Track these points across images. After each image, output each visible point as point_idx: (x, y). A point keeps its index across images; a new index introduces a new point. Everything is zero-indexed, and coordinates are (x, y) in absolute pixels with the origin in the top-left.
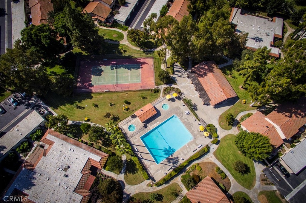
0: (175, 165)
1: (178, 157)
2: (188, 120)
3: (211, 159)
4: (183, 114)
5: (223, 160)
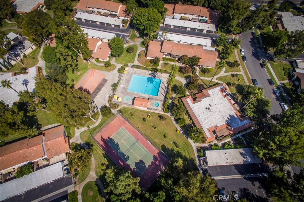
0: (154, 73)
1: (150, 75)
2: (125, 83)
3: (137, 63)
4: (124, 88)
5: (133, 58)
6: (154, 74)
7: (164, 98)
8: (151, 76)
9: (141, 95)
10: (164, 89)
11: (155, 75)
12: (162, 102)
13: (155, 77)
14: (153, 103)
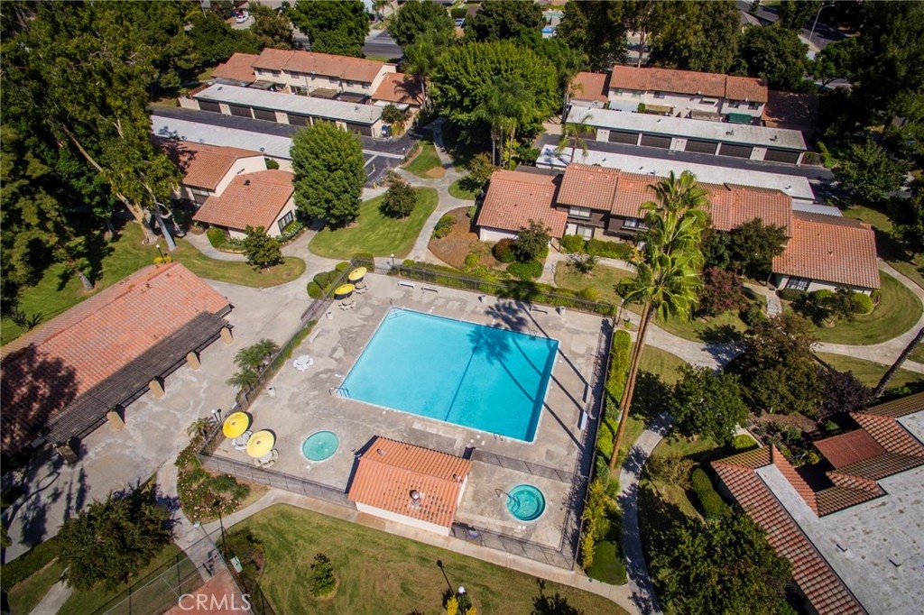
0: (515, 307)
1: (488, 313)
2: (334, 350)
3: (423, 255)
4: (317, 374)
6: (515, 312)
7: (576, 453)
8: (494, 322)
9: (417, 426)
10: (578, 396)
11: (522, 315)
12: (567, 487)
13: (517, 326)
14: (499, 491)
